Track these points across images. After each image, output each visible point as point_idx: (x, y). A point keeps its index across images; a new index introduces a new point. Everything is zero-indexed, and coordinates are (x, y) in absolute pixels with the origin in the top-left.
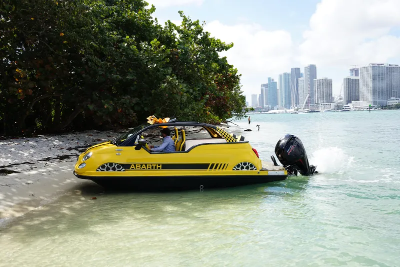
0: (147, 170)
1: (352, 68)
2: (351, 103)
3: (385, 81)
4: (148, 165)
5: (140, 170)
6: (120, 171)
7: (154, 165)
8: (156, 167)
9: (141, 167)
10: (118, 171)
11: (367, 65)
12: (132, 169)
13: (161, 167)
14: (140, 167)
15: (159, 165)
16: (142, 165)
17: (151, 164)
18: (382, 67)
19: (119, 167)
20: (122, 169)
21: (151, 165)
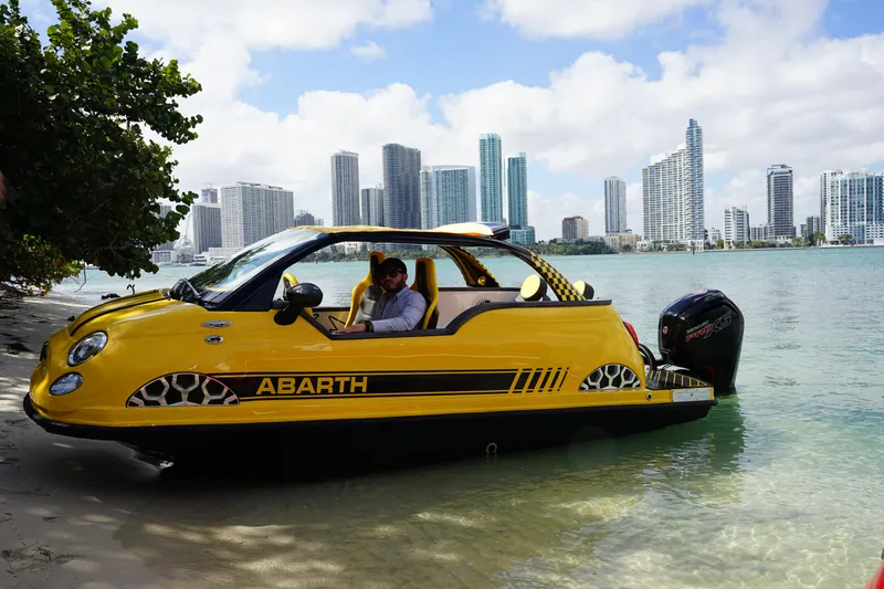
0: (315, 396)
1: (205, 188)
2: (207, 250)
3: (263, 214)
4: (320, 380)
5: (294, 397)
6: (220, 402)
7: (342, 381)
8: (348, 384)
9: (297, 386)
10: (212, 402)
11: (233, 185)
12: (264, 393)
13: (364, 384)
14: (292, 385)
15: (359, 379)
16: (299, 381)
17: (333, 375)
18: (258, 190)
19: (214, 388)
20: (228, 394)
21: (331, 380)
